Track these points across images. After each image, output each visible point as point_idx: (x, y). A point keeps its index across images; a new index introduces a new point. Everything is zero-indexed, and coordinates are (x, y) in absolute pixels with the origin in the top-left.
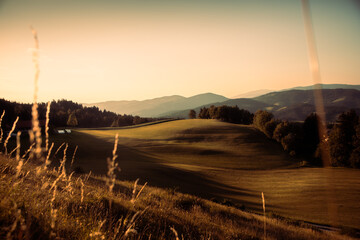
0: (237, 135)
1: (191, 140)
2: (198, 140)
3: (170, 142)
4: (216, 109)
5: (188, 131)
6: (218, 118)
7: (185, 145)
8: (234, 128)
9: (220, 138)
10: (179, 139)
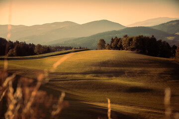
0: (162, 70)
1: (110, 74)
2: (118, 74)
3: (88, 76)
4: (131, 40)
5: (104, 64)
6: (132, 49)
7: (104, 79)
8: (156, 62)
9: (141, 73)
10: (97, 73)
